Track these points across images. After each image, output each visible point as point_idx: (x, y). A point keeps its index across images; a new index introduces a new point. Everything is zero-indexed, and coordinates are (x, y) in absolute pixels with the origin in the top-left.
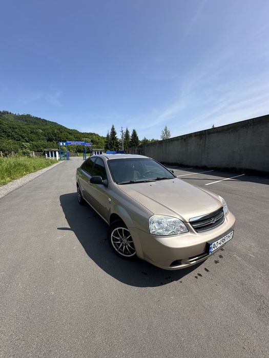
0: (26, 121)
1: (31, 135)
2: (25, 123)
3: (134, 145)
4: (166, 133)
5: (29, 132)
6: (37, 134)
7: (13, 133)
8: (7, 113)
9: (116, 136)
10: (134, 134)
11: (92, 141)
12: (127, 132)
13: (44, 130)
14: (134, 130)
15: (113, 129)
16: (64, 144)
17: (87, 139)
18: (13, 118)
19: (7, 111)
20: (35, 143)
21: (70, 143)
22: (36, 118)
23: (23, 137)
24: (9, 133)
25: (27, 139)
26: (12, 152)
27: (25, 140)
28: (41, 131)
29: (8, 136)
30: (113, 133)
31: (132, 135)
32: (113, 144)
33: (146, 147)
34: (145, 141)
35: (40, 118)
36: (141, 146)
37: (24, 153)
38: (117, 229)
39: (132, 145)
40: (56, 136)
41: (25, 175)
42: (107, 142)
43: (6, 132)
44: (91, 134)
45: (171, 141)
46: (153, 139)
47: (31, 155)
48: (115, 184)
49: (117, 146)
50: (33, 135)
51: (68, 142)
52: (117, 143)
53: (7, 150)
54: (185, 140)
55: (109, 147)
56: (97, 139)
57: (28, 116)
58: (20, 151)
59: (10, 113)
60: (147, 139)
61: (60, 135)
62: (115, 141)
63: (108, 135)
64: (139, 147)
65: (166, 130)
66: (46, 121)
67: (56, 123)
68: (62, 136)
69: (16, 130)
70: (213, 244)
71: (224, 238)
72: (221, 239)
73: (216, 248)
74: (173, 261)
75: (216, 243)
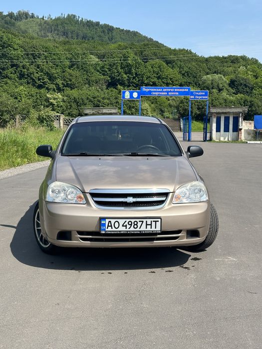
0: (65, 34)
1: (71, 71)
2: (62, 39)
5: (68, 63)
6: (83, 68)
7: (32, 69)
8: (26, 15)
11: (232, 83)
13: (101, 57)
16: (135, 95)
17: (216, 76)
18: (37, 28)
19: (26, 10)
20: (74, 93)
21: (150, 92)
22: (89, 24)
23: (51, 78)
24: (24, 67)
25: (60, 82)
26: (17, 117)
27: (57, 85)
28: (94, 59)
29: (22, 76)
35: (98, 24)
37: (41, 120)
40: (130, 72)
41: (18, 165)
43: (17, 66)
44: (234, 60)
47: (55, 124)
48: (59, 155)
50: (75, 73)
51: (144, 89)
53: (8, 112)
56: (250, 77)
57: (71, 19)
58: (34, 114)
59: (33, 16)
61: (142, 70)
66: (109, 29)
67: (135, 34)
68: (146, 70)
69: (39, 61)
70: (107, 221)
71: (133, 221)
72: (124, 220)
73: (114, 229)
74: (58, 231)
75: (113, 221)
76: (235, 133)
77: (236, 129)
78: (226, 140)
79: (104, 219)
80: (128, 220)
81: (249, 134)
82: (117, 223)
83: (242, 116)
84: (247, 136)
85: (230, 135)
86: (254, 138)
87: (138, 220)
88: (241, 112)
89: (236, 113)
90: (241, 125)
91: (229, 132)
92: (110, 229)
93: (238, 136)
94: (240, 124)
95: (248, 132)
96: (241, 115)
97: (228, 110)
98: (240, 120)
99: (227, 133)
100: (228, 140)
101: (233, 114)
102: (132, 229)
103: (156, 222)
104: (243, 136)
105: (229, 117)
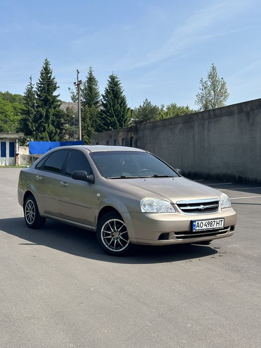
3: (113, 125)
4: (214, 85)
9: (55, 94)
10: (114, 89)
12: (91, 80)
14: (113, 78)
15: (46, 71)
30: (48, 84)
31: (107, 92)
32: (47, 117)
33: (147, 132)
34: (148, 112)
36: (135, 129)
38: (108, 222)
39: (107, 124)
42: (28, 113)
45: (216, 116)
46: (174, 106)
48: (104, 178)
49: (59, 126)
52: (58, 115)
54: (248, 114)
55: (32, 126)
60: (153, 104)
62: (52, 111)
63: (29, 91)
64: (130, 130)
65: (212, 76)
70: (197, 222)
71: (210, 221)
72: (206, 221)
73: (200, 228)
74: (160, 234)
75: (200, 222)
76: (12, 158)
77: (13, 154)
78: (4, 164)
79: (195, 221)
80: (208, 221)
81: (24, 159)
82: (202, 224)
83: (18, 142)
84: (22, 161)
85: (8, 159)
86: (29, 162)
87: (213, 221)
88: (17, 138)
89: (13, 139)
90: (17, 151)
91: (5, 157)
92: (198, 228)
93: (16, 161)
94: (17, 149)
95: (24, 157)
96: (17, 140)
97: (5, 136)
98: (17, 146)
99: (4, 158)
100: (6, 165)
101: (9, 140)
102: (210, 227)
103: (221, 221)
104: (20, 161)
105: (5, 142)
